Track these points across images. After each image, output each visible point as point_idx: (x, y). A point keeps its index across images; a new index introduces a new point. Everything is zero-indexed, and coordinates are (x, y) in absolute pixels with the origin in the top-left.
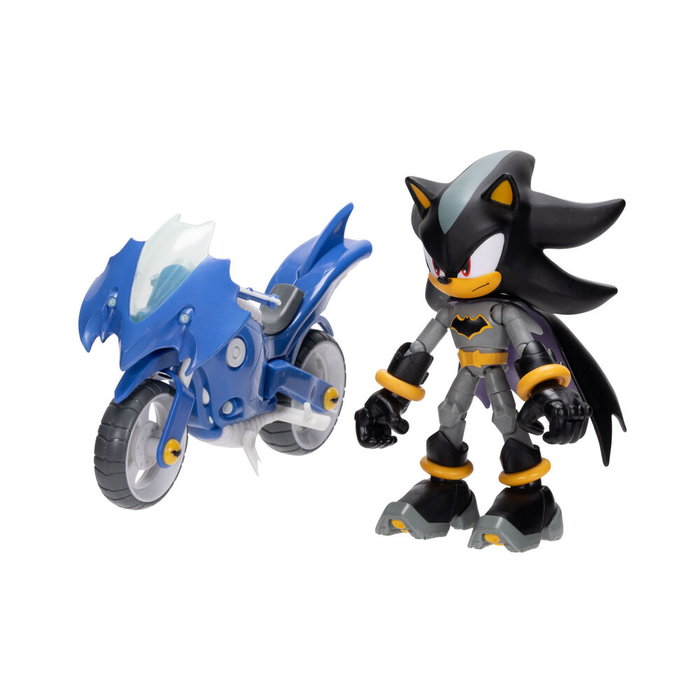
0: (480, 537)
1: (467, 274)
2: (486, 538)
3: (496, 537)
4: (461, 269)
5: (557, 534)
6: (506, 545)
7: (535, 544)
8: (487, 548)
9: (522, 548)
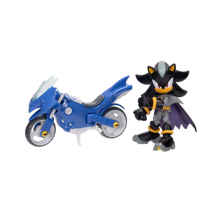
0: (156, 147)
1: (167, 87)
2: (157, 148)
3: (160, 148)
4: (166, 86)
5: (174, 148)
6: (162, 150)
7: (169, 150)
8: (157, 151)
9: (166, 150)
